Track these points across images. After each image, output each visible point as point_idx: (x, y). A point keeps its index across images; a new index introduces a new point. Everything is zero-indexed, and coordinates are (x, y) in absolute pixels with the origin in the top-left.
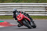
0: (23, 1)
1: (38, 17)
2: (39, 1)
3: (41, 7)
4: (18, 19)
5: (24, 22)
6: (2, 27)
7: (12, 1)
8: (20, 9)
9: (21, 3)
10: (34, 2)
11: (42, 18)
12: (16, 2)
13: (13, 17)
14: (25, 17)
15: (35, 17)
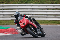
0: (34, 1)
1: (54, 22)
2: (55, 2)
3: (57, 9)
4: (21, 25)
5: (28, 29)
6: (8, 35)
7: (20, 2)
8: (30, 11)
9: (31, 4)
10: (48, 3)
11: (59, 23)
12: (25, 2)
13: (15, 22)
14: (30, 22)
15: (50, 22)
